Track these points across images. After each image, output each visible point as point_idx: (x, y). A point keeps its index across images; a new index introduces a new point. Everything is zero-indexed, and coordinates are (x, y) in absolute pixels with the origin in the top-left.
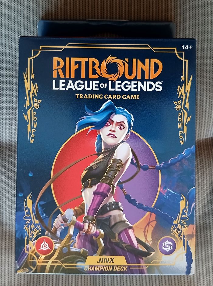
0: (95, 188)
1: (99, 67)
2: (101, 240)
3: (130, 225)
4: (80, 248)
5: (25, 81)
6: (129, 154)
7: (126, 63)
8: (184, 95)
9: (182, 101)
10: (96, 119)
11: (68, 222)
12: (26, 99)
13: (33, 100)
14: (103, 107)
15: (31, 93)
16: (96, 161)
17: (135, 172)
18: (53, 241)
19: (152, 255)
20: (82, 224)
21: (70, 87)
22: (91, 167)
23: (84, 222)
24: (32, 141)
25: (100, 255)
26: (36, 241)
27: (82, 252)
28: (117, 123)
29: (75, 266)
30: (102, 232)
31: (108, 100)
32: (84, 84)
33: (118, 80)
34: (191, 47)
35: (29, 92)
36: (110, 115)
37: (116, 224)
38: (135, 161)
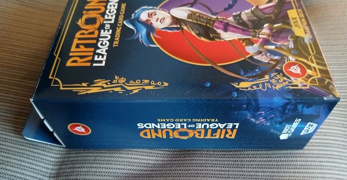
0: (219, 31)
1: (86, 30)
2: (275, 26)
3: (254, 7)
4: (289, 41)
5: (88, 92)
6: (183, 10)
10: (144, 31)
11: (261, 50)
12: (113, 91)
13: (114, 84)
14: (131, 27)
15: (105, 86)
18: (286, 63)
20: (261, 40)
21: (104, 51)
22: (197, 34)
24: (166, 84)
25: (292, 26)
26: (291, 78)
27: (292, 40)
29: (310, 45)
30: (266, 25)
31: (123, 24)
32: (102, 41)
35: (103, 88)
36: (140, 22)
37: (256, 16)
38: (190, 5)
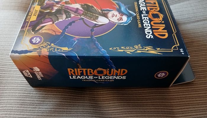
7: (161, 22)
8: (146, 50)
9: (141, 48)
16: (97, 10)
17: (90, 26)
19: (32, 32)
23: (61, 5)
28: (122, 18)
33: (149, 18)
34: (183, 53)
36: (126, 15)
